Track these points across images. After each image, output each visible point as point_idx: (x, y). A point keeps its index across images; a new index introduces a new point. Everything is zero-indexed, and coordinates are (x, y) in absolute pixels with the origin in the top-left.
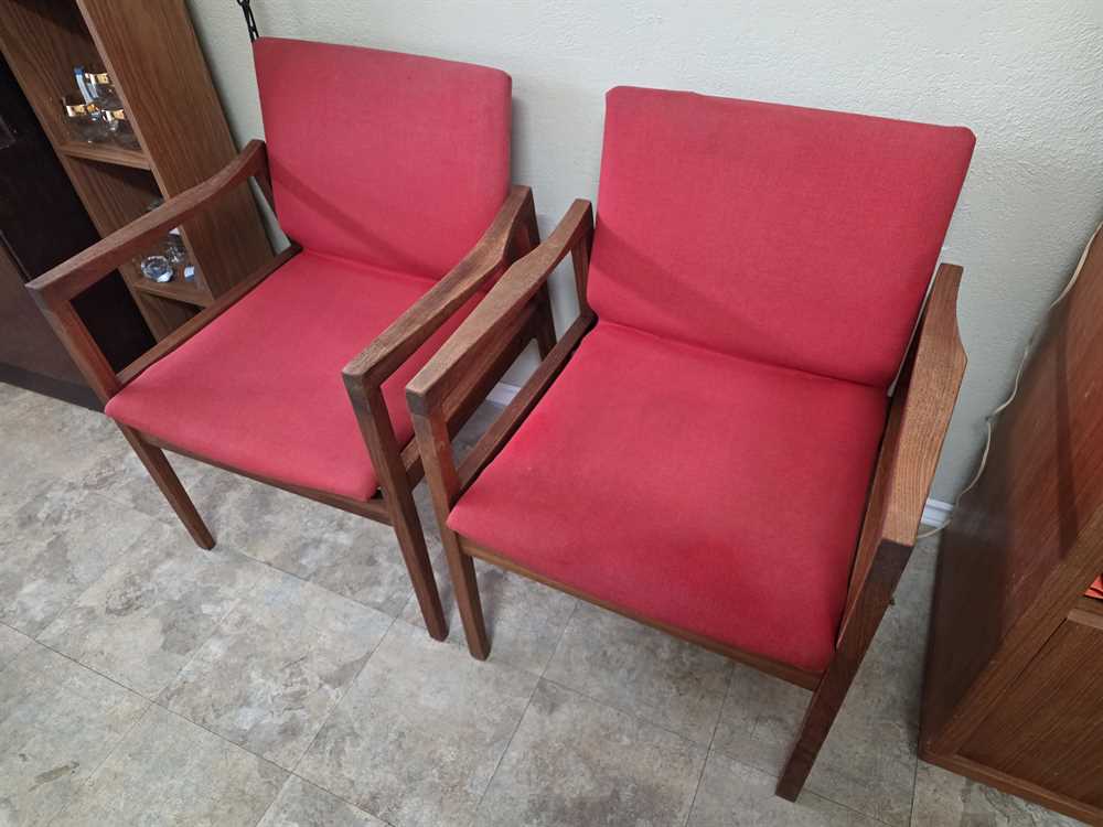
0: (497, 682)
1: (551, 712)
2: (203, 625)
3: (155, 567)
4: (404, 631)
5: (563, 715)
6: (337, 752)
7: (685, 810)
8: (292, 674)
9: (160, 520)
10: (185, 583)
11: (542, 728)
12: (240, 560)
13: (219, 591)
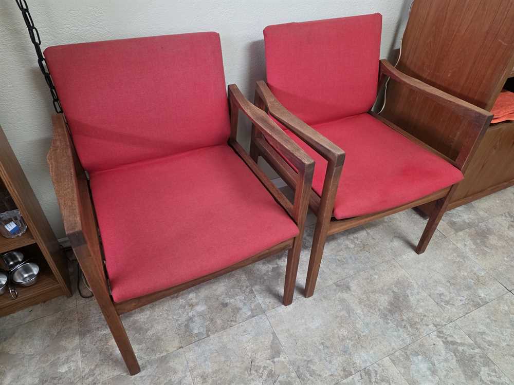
0: (325, 297)
1: (350, 290)
7: (410, 278)
8: (256, 371)
13: (173, 380)
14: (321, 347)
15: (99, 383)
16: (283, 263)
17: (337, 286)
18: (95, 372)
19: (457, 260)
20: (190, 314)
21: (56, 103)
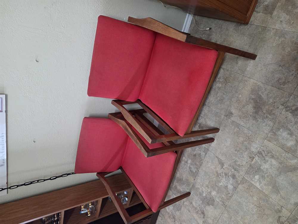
0: (225, 126)
1: (233, 114)
2: (208, 196)
3: (194, 207)
4: (212, 148)
5: (233, 111)
6: (239, 166)
7: (258, 82)
8: (221, 176)
10: (198, 200)
11: (236, 116)
12: (193, 186)
13: (200, 192)
17: (226, 116)
19: (280, 42)
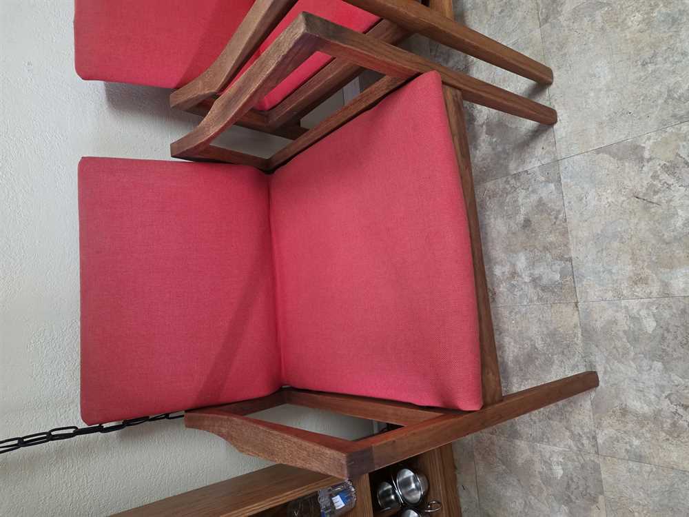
0: (561, 48)
4: (565, 146)
8: (656, 192)
9: (597, 453)
13: (626, 328)
14: (650, 68)
15: (595, 432)
16: (483, 113)
17: (546, 20)
18: (576, 433)
20: (527, 279)
21: (170, 416)
